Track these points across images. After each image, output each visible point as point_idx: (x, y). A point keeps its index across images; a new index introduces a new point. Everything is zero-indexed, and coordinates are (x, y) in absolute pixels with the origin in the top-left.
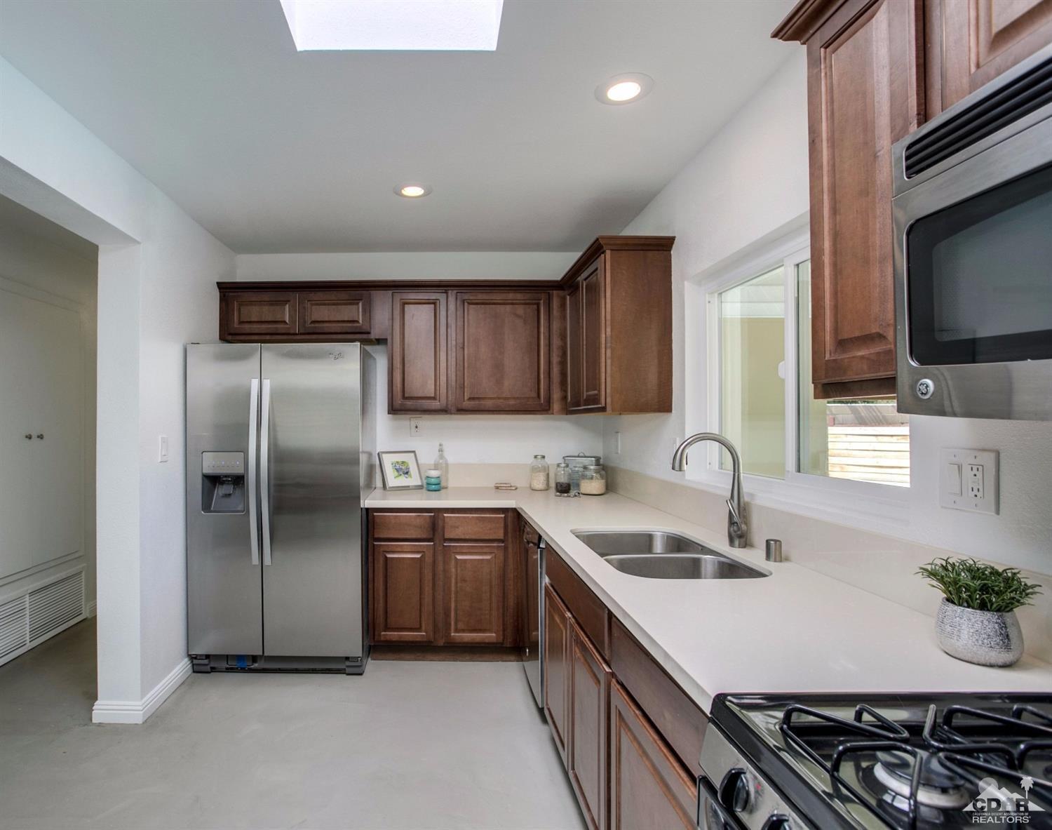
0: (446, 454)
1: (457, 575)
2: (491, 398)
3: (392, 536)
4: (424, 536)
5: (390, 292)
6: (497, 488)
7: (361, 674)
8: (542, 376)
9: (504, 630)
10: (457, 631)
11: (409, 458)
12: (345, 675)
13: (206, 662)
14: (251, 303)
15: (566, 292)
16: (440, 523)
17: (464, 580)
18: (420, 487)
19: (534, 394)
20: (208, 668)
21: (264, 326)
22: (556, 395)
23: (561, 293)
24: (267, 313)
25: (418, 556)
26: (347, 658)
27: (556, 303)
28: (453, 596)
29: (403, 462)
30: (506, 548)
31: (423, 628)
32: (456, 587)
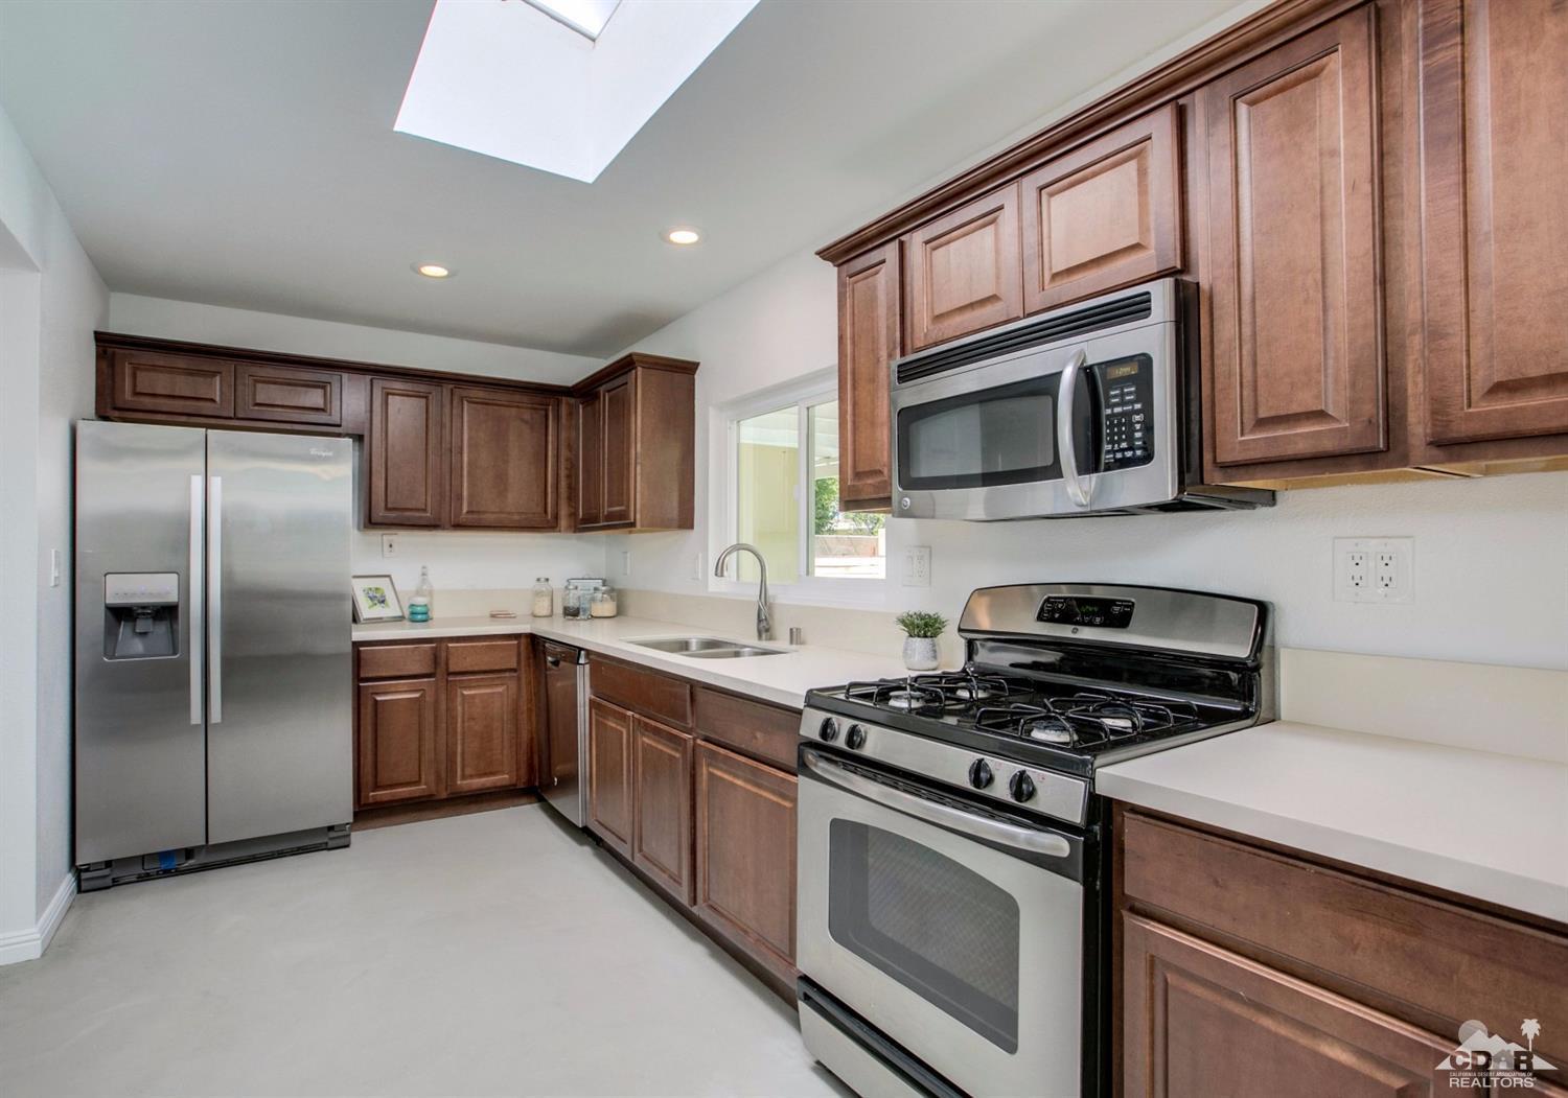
0: (430, 577)
1: (463, 714)
2: (493, 513)
3: (384, 674)
4: (424, 671)
5: (368, 377)
6: (493, 616)
7: (347, 846)
8: (549, 490)
9: (517, 770)
10: (464, 777)
11: (383, 584)
12: (325, 852)
13: (106, 872)
14: (154, 368)
15: (578, 400)
16: (443, 654)
17: (472, 718)
18: (401, 618)
19: (540, 509)
20: (108, 881)
21: (181, 403)
22: (564, 511)
23: (572, 401)
24: (183, 385)
25: (417, 695)
26: (331, 828)
27: (564, 410)
28: (459, 737)
29: (377, 589)
30: (519, 679)
31: (423, 780)
32: (463, 728)
